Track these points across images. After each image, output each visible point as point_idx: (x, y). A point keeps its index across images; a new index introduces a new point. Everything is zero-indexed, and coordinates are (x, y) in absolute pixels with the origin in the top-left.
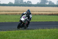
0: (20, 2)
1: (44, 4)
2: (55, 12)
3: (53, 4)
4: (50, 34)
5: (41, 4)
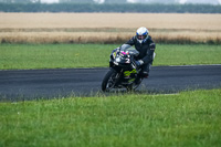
1: (86, 2)
2: (128, 30)
4: (111, 115)
5: (76, 2)
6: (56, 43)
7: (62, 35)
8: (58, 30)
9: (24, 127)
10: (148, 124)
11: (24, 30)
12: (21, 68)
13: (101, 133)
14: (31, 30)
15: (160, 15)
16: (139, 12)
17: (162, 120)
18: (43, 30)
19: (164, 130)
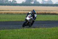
0: (5, 1)
1: (29, 3)
2: (40, 11)
3: (38, 4)
4: (35, 33)
5: (26, 3)
6: (21, 14)
7: (23, 12)
8: (21, 11)
9: (13, 36)
10: (45, 36)
11: (12, 11)
12: (12, 20)
13: (33, 38)
14: (14, 11)
15: (48, 7)
16: (43, 6)
17: (49, 35)
18: (18, 10)
19: (49, 37)
